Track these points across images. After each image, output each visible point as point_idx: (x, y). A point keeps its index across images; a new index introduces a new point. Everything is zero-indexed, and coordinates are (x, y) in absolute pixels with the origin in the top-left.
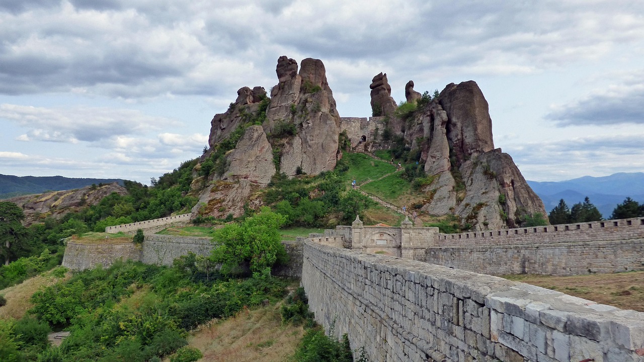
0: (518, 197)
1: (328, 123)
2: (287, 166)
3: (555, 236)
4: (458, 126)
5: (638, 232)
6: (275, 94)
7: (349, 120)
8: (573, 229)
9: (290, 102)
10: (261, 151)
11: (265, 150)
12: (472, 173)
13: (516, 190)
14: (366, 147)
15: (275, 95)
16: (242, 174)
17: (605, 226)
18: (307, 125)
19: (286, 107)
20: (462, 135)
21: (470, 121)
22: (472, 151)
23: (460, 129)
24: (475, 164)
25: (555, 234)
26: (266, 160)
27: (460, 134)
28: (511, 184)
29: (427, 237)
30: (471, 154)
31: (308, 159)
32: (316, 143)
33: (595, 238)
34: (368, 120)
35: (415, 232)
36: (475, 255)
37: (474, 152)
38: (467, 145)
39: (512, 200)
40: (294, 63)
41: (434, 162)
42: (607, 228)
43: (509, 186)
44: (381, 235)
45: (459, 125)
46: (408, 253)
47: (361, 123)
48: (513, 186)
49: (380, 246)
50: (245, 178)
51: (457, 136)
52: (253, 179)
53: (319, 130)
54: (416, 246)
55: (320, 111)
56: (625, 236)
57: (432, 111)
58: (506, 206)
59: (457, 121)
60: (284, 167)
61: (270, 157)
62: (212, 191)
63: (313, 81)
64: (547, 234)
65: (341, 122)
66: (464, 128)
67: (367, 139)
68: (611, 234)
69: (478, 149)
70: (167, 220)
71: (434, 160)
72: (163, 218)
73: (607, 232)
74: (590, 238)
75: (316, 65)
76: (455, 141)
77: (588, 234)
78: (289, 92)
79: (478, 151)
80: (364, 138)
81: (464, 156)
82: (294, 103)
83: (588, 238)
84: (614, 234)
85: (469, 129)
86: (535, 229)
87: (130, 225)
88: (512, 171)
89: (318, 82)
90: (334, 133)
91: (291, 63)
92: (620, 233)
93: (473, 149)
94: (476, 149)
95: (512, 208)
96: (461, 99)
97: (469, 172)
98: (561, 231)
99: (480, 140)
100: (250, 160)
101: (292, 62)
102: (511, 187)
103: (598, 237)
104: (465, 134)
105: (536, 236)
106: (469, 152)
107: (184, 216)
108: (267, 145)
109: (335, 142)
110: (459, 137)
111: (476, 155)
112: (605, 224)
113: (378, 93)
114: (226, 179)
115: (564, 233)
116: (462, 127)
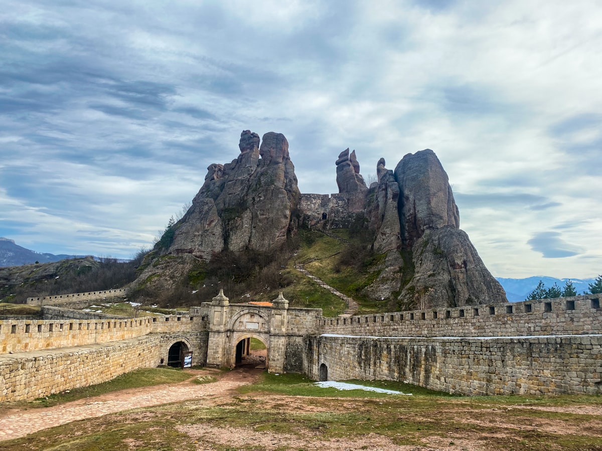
0: (472, 282)
1: (279, 196)
2: (235, 241)
3: (434, 326)
4: (410, 199)
5: (541, 324)
6: (233, 167)
7: (309, 197)
8: (456, 315)
9: (246, 176)
10: (209, 224)
11: (214, 224)
12: (422, 253)
13: (468, 272)
14: (325, 225)
15: (233, 169)
16: (186, 248)
17: (496, 313)
18: (259, 199)
19: (242, 181)
20: (415, 210)
21: (423, 193)
22: (425, 227)
23: (413, 202)
24: (426, 243)
25: (435, 322)
26: (214, 234)
27: (412, 208)
28: (463, 266)
29: (307, 322)
30: (423, 231)
31: (257, 235)
32: (266, 218)
33: (483, 331)
34: (330, 197)
35: (291, 314)
36: (346, 348)
37: (427, 228)
38: (419, 220)
39: (462, 285)
40: (256, 137)
41: (384, 239)
42: (498, 316)
43: (461, 268)
44: (251, 316)
45: (411, 197)
46: (278, 341)
47: (322, 199)
48: (466, 268)
49: (250, 331)
50: (189, 253)
51: (409, 210)
52: (198, 254)
53: (271, 204)
54: (291, 332)
55: (273, 184)
56: (522, 329)
57: (387, 184)
58: (457, 291)
59: (409, 193)
60: (232, 242)
61: (218, 231)
62: (154, 266)
63: (274, 155)
64: (426, 322)
65: (301, 199)
66: (417, 201)
67: (327, 216)
68: (503, 326)
69: (431, 225)
70: (101, 295)
71: (384, 237)
72: (96, 292)
73: (498, 322)
74: (477, 331)
75: (277, 139)
76: (409, 216)
77: (473, 324)
78: (246, 165)
79: (431, 227)
80: (324, 216)
81: (418, 233)
82: (250, 176)
83: (473, 331)
84: (507, 326)
85: (421, 202)
86: (412, 314)
87: (56, 297)
88: (465, 250)
89: (278, 157)
90: (286, 208)
91: (252, 136)
92: (516, 325)
93: (425, 225)
94: (429, 225)
95: (462, 295)
96: (415, 169)
97: (420, 251)
98: (442, 319)
99: (433, 215)
100: (197, 233)
101: (255, 136)
102: (463, 269)
103: (488, 331)
104: (417, 209)
105: (413, 324)
106: (422, 228)
107: (120, 290)
108: (217, 220)
109: (286, 217)
110: (412, 211)
111: (427, 232)
112: (496, 310)
113: (343, 169)
114: (170, 253)
115: (444, 322)
116: (414, 200)
